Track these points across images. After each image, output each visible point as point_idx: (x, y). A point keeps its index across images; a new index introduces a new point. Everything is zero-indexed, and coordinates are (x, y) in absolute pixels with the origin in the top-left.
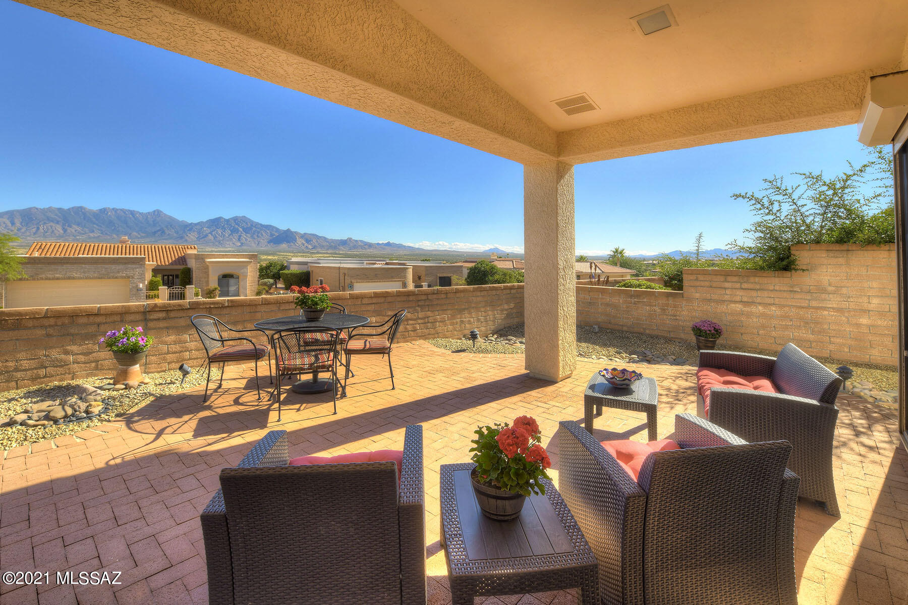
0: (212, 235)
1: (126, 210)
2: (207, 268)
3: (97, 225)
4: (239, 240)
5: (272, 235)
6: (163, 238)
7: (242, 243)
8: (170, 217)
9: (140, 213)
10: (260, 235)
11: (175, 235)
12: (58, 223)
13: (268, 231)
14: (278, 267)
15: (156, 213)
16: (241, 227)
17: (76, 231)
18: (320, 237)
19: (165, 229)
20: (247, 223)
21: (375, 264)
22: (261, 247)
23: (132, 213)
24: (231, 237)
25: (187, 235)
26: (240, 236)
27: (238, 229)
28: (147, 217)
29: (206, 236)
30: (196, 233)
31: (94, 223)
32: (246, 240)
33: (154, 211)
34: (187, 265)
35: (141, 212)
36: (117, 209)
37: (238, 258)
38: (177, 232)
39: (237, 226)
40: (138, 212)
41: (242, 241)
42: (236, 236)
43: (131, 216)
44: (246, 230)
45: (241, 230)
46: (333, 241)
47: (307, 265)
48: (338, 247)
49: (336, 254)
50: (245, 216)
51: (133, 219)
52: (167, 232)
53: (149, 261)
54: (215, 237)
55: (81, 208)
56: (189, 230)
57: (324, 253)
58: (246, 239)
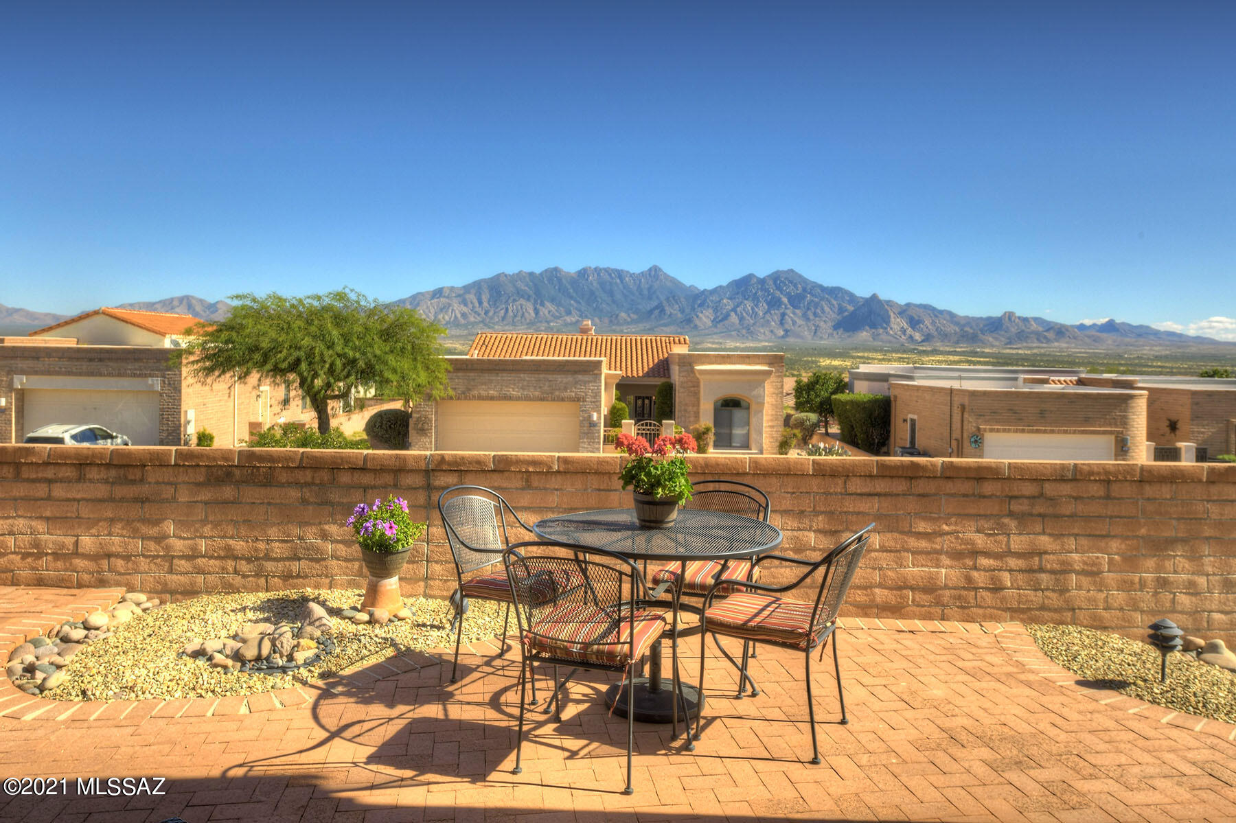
0: (736, 314)
1: (612, 270)
2: (696, 384)
3: (576, 301)
4: (782, 323)
5: (841, 310)
6: (662, 322)
7: (786, 331)
8: (673, 281)
9: (631, 276)
10: (818, 311)
11: (680, 315)
12: (528, 299)
13: (835, 303)
14: (832, 386)
15: (653, 273)
16: (785, 295)
17: (549, 312)
18: (941, 312)
19: (665, 303)
20: (795, 285)
21: (1046, 381)
22: (821, 338)
23: (620, 274)
24: (768, 317)
25: (697, 316)
26: (783, 315)
27: (779, 300)
28: (640, 281)
29: (727, 316)
30: (711, 311)
31: (571, 297)
32: (794, 323)
33: (650, 270)
34: (669, 377)
35: (632, 272)
36: (601, 270)
37: (749, 364)
38: (682, 311)
39: (778, 293)
40: (628, 272)
41: (787, 327)
42: (776, 314)
43: (618, 281)
44: (795, 301)
45: (785, 300)
46: (970, 321)
47: (887, 381)
48: (981, 336)
49: (975, 354)
50: (792, 271)
51: (621, 286)
52: (668, 310)
53: (610, 369)
54: (741, 319)
55: (556, 269)
56: (699, 306)
57: (949, 353)
58: (793, 320)
